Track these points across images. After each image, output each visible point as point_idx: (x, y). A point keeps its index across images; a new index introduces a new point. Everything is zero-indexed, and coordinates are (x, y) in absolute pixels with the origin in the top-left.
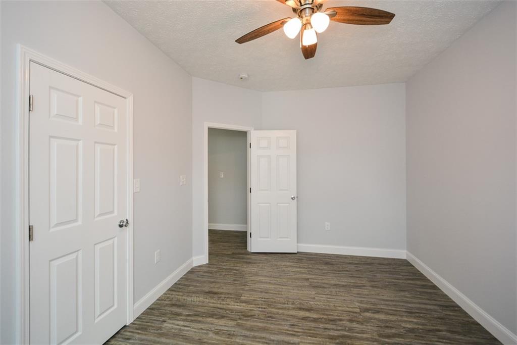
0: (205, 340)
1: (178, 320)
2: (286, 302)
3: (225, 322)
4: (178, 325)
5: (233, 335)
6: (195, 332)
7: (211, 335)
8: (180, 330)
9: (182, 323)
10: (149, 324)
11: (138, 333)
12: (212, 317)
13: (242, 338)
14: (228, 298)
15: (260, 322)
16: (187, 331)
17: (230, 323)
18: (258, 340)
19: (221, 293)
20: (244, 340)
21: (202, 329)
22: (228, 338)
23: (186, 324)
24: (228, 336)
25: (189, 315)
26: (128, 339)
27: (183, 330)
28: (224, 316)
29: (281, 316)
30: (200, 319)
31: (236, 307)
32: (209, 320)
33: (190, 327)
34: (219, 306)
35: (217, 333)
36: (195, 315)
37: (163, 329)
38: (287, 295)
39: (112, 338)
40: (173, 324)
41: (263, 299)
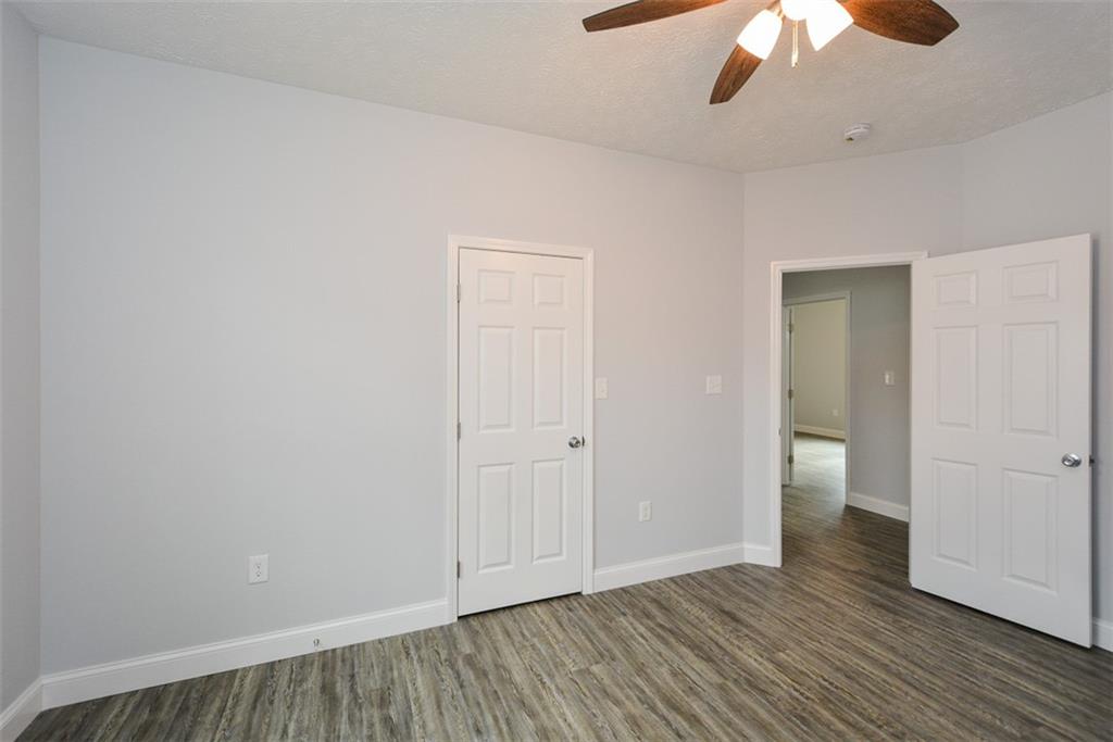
0: (649, 671)
1: (642, 624)
2: (880, 723)
3: (704, 668)
4: (635, 629)
5: (697, 694)
6: (648, 651)
7: (664, 670)
8: (632, 636)
9: (642, 629)
10: (605, 607)
11: (585, 609)
12: (692, 650)
13: (706, 707)
14: (751, 639)
15: (769, 712)
16: (639, 643)
17: (710, 675)
18: (730, 730)
19: (748, 626)
20: (707, 712)
21: (660, 654)
22: (683, 691)
23: (648, 634)
24: (687, 689)
25: (661, 626)
26: (570, 610)
27: (635, 639)
28: (712, 661)
29: (832, 733)
30: (672, 640)
31: (752, 661)
32: (684, 650)
33: (647, 641)
34: (721, 641)
35: (674, 674)
36: (670, 631)
37: (614, 623)
38: (901, 712)
39: (559, 598)
40: (631, 624)
41: (826, 684)
